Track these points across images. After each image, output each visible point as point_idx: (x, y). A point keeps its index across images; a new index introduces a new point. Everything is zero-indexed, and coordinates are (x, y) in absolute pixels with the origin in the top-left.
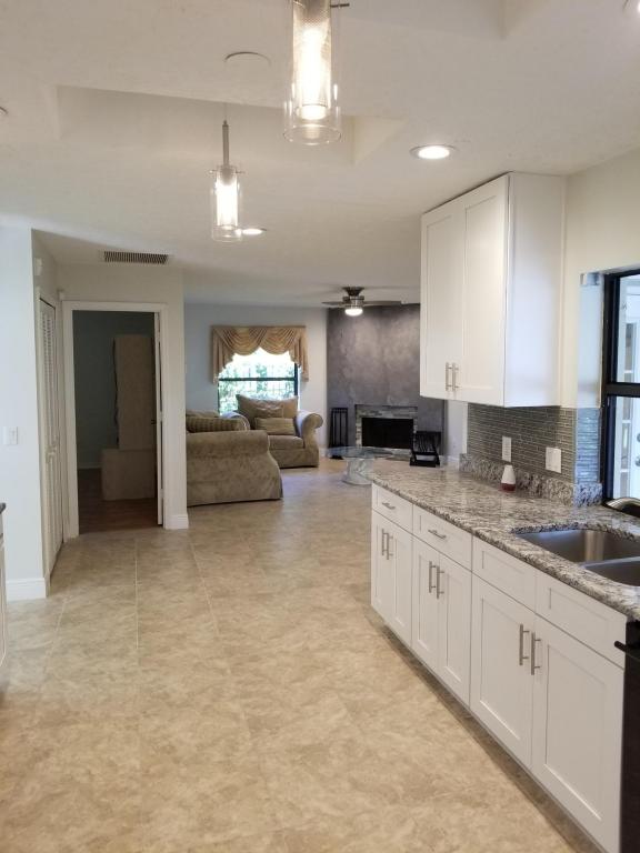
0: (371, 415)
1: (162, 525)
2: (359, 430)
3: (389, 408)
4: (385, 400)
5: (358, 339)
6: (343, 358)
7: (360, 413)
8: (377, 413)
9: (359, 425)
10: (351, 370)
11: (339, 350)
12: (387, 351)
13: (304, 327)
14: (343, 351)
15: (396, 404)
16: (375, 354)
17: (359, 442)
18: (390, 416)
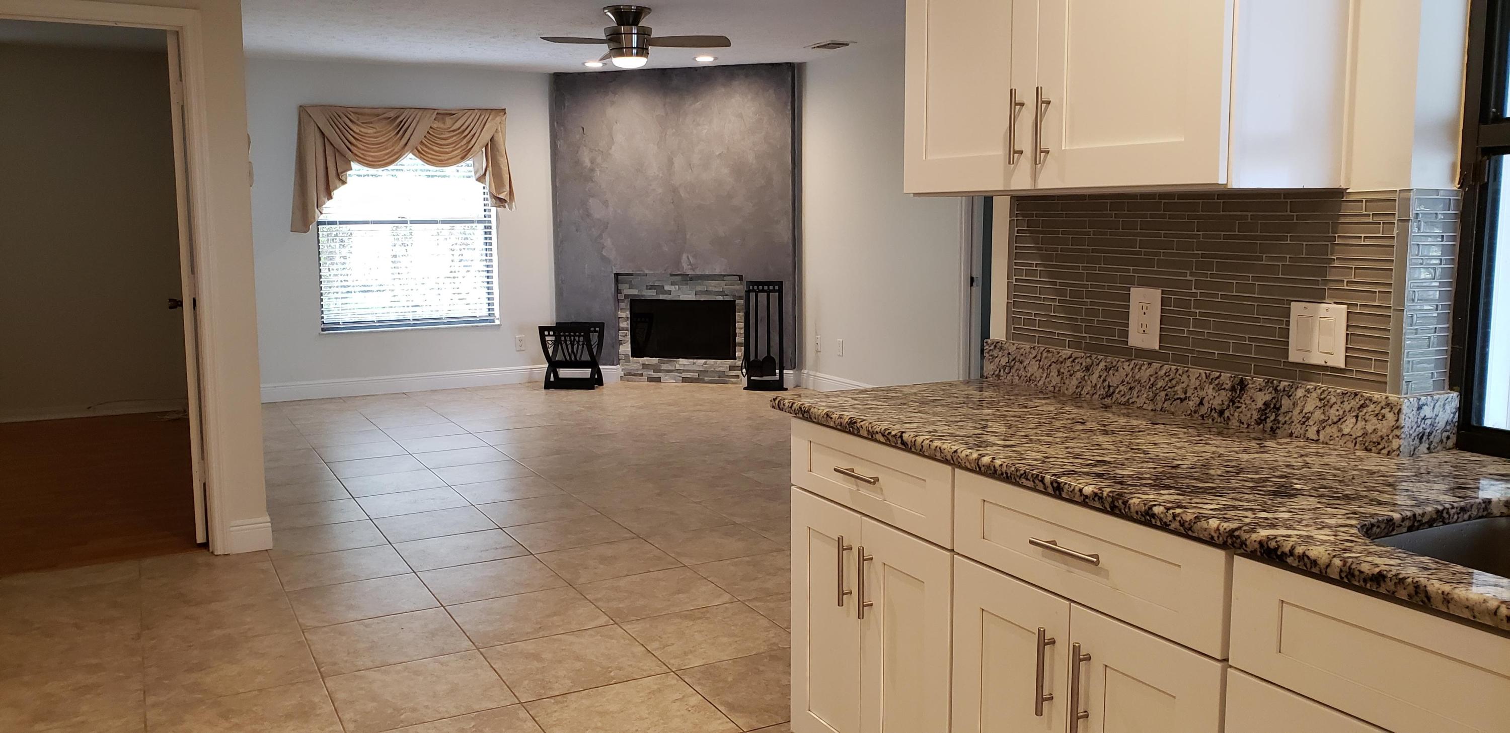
0: (651, 294)
1: (206, 546)
2: (625, 324)
3: (687, 279)
4: (678, 263)
5: (619, 138)
6: (586, 177)
7: (628, 291)
8: (660, 289)
9: (625, 314)
10: (606, 203)
11: (578, 162)
12: (679, 162)
13: (504, 111)
14: (587, 163)
15: (698, 272)
16: (654, 169)
17: (626, 348)
18: (687, 294)
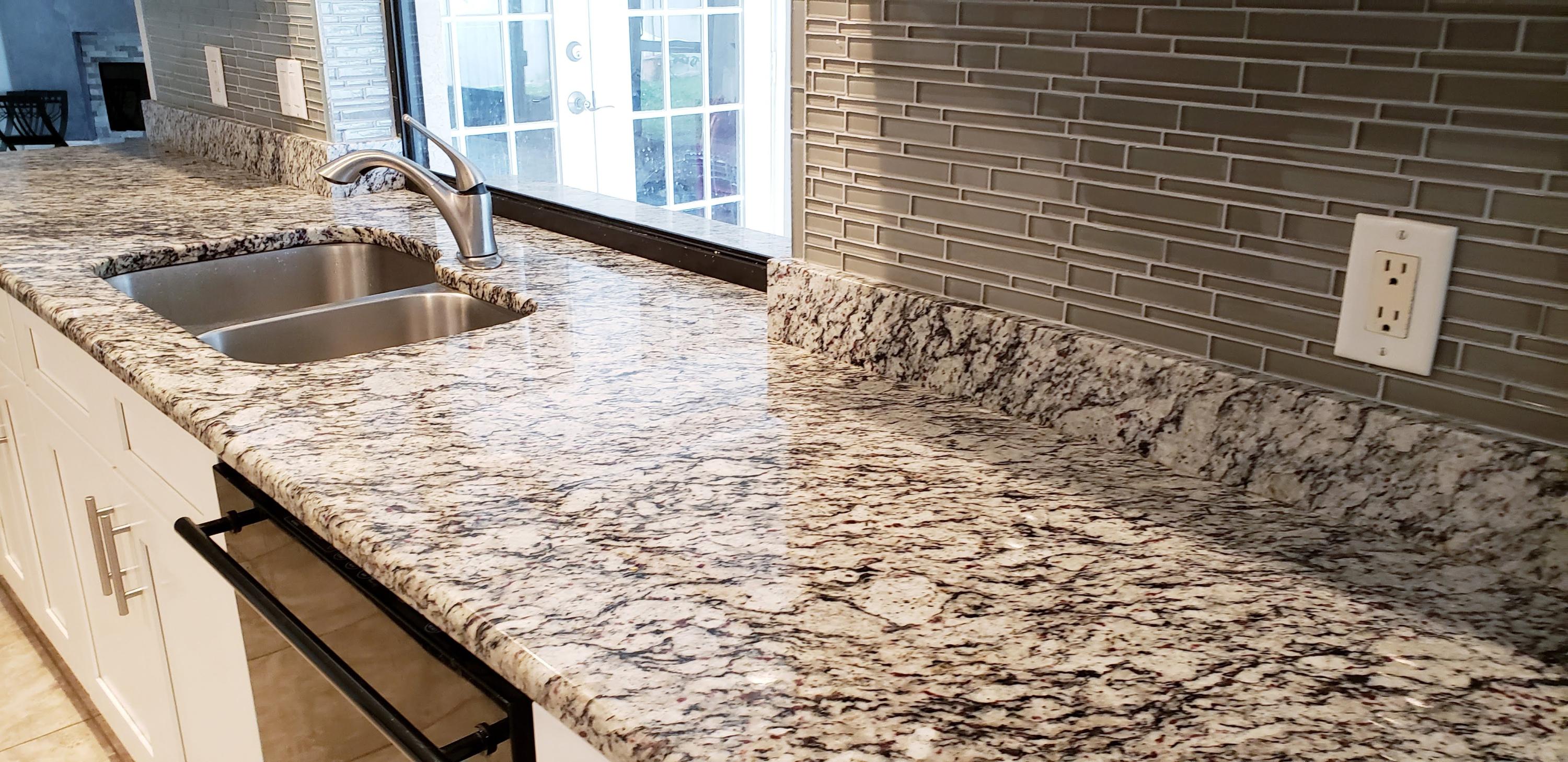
0: (124, 56)
2: (98, 92)
7: (92, 52)
9: (95, 80)
17: (102, 119)
